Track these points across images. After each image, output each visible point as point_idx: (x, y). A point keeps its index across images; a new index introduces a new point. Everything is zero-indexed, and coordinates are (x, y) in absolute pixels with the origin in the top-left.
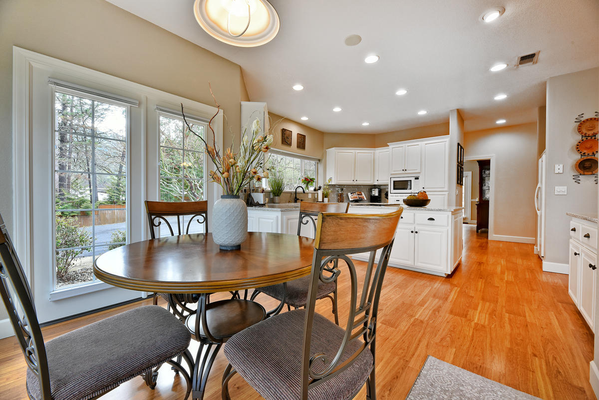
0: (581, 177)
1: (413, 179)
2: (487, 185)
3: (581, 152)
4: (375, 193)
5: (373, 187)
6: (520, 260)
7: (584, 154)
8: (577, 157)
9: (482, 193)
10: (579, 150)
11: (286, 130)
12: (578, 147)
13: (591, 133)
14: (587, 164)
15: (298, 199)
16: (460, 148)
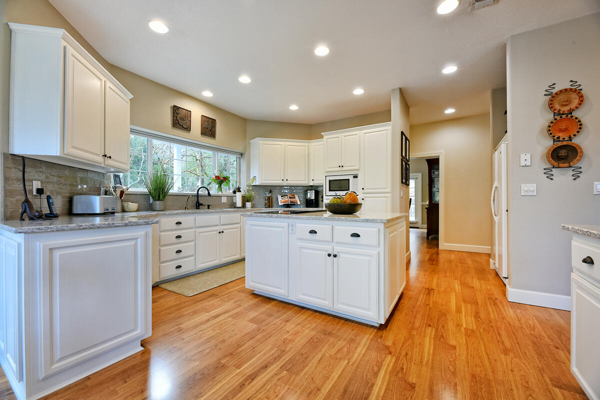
0: (555, 171)
1: (351, 178)
2: (436, 186)
3: (554, 136)
4: (311, 195)
5: (310, 188)
6: (477, 281)
7: (558, 138)
8: (549, 143)
9: (431, 195)
10: (551, 134)
11: (178, 108)
12: (550, 128)
13: (566, 109)
14: (563, 153)
15: (201, 204)
16: (405, 139)
